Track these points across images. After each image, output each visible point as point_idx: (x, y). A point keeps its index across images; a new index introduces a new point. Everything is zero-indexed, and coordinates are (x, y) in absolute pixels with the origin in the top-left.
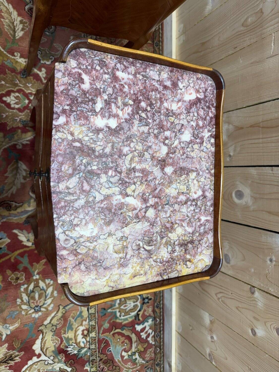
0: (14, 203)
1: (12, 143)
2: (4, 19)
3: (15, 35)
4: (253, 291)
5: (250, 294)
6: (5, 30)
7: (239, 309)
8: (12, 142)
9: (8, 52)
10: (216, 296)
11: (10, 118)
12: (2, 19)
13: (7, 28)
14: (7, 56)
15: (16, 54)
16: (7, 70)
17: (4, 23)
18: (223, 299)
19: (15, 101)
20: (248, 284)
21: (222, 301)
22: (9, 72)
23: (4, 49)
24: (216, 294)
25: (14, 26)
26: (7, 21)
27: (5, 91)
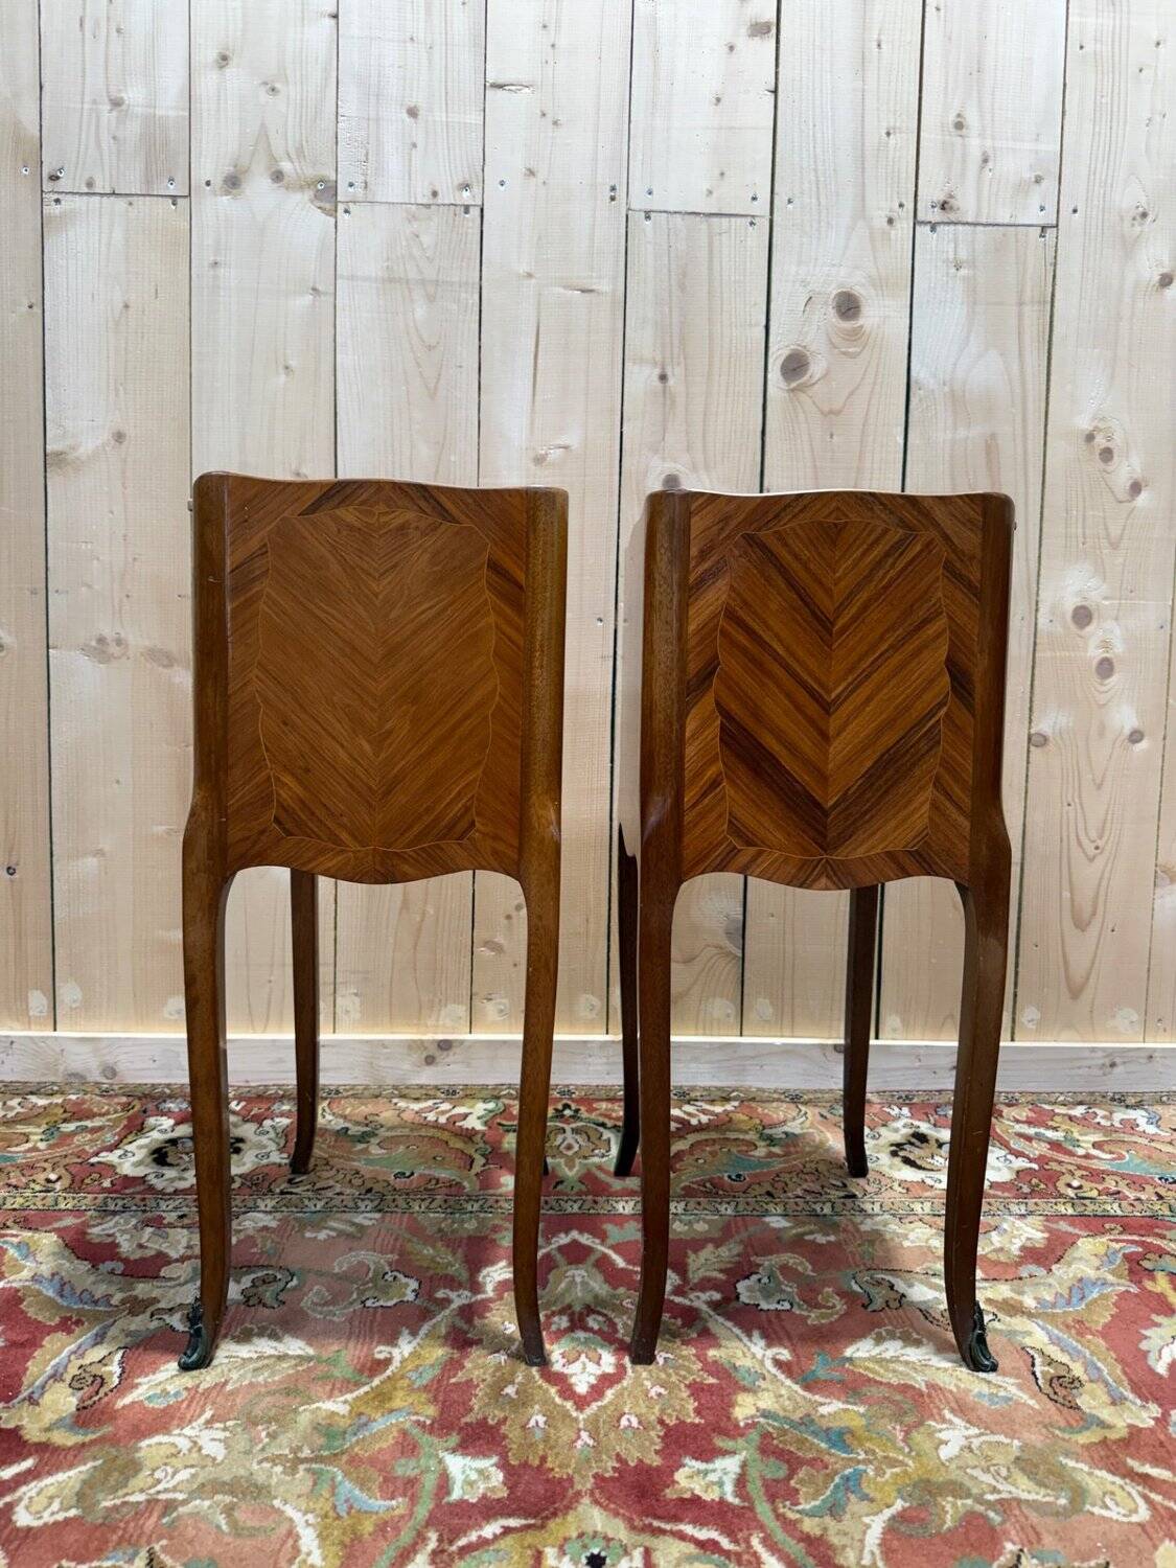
0: (1038, 1369)
1: (774, 1370)
2: (226, 1383)
3: (299, 1356)
4: (1042, 739)
5: (1051, 746)
6: (274, 1382)
7: (1098, 782)
8: (769, 1372)
9: (372, 1376)
10: (1094, 857)
11: (663, 1376)
12: (229, 1387)
13: (266, 1374)
14: (389, 1377)
15: (381, 1356)
16: (453, 1380)
17: (246, 1382)
18: (1093, 834)
19: (584, 1364)
20: (1028, 751)
21: (1101, 838)
22: (460, 1374)
23: (358, 1385)
24: (1092, 860)
25: (259, 1358)
26: (235, 1375)
27: (545, 1385)
